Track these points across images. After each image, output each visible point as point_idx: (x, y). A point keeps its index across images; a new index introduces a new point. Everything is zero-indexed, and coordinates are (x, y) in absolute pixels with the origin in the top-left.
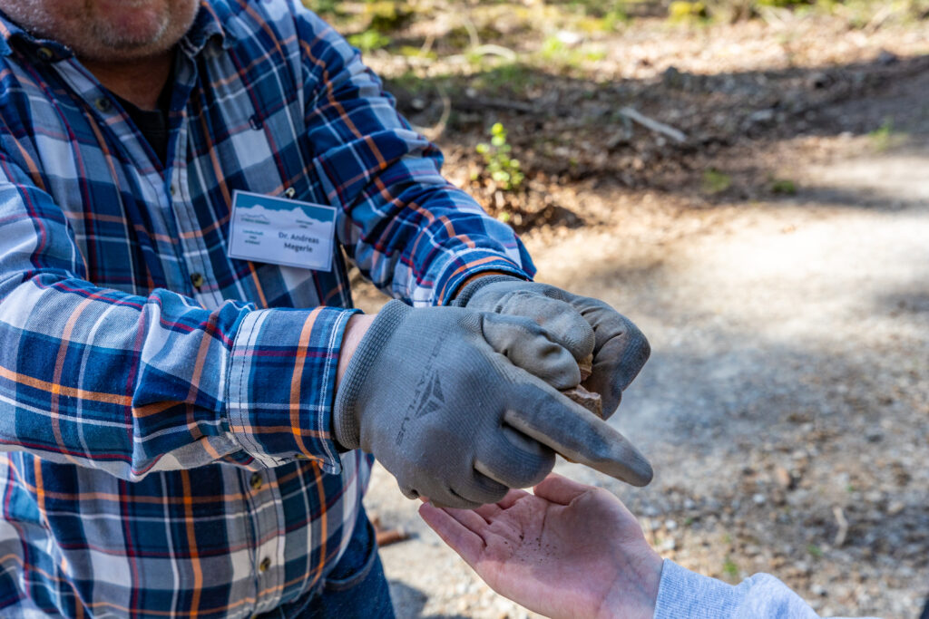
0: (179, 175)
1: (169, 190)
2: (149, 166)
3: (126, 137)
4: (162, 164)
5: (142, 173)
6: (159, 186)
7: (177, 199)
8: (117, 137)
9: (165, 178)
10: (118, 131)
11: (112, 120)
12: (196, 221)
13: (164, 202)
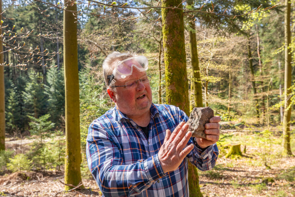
0: (150, 140)
1: (148, 143)
2: (145, 138)
3: (141, 133)
4: (147, 138)
5: (143, 140)
6: (147, 142)
7: (150, 145)
8: (139, 133)
9: (148, 141)
10: (140, 132)
11: (139, 130)
12: (153, 149)
13: (147, 146)
